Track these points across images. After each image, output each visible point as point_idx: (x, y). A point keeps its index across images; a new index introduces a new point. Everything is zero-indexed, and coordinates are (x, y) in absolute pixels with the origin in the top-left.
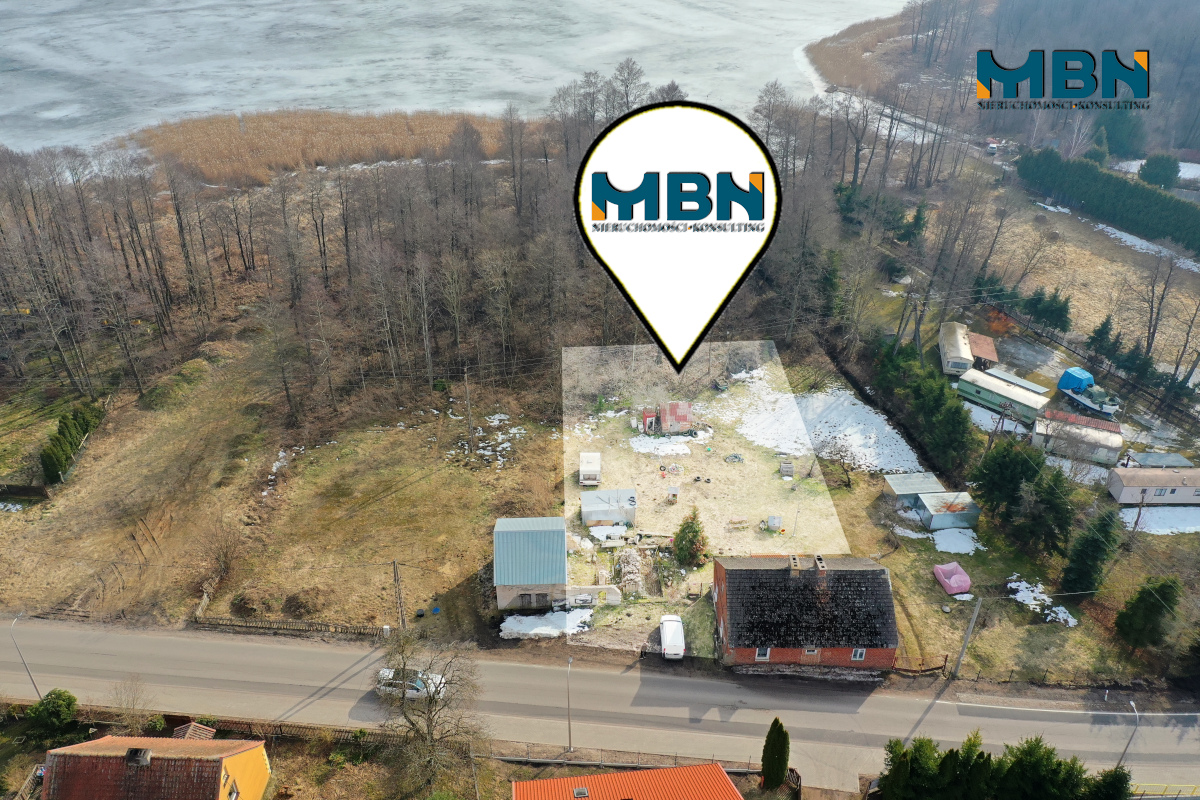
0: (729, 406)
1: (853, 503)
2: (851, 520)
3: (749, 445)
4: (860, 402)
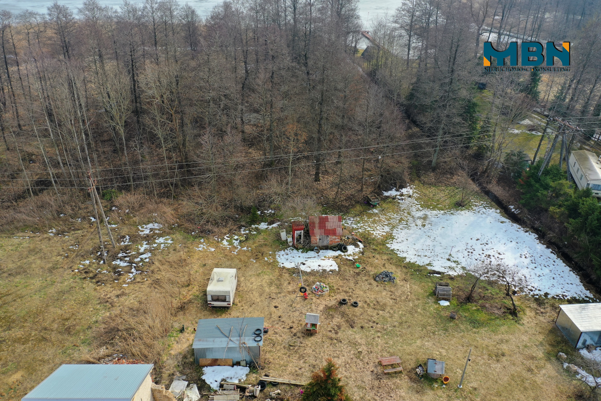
0: (380, 221)
3: (400, 262)
4: (507, 220)
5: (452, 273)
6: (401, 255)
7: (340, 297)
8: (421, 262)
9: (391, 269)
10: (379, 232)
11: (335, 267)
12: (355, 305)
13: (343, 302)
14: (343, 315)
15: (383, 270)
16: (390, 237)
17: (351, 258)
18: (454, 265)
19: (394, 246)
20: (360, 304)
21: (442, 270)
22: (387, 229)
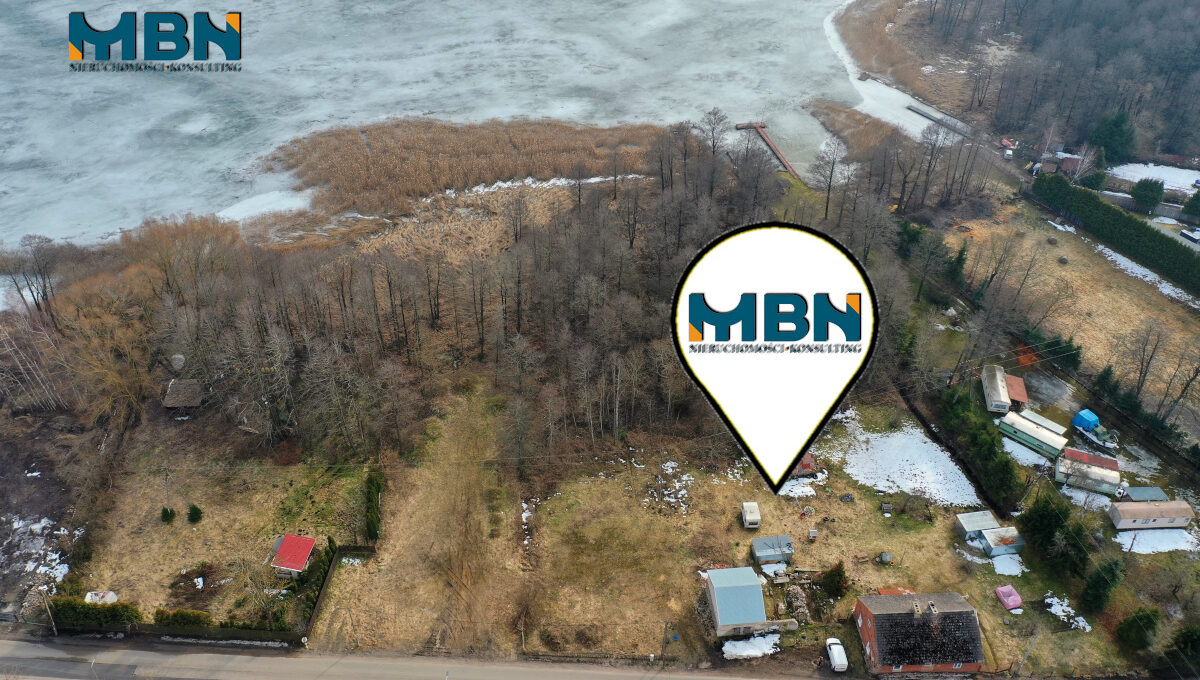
0: (834, 447)
1: (936, 536)
2: (937, 551)
3: (855, 484)
4: (929, 440)
5: (891, 492)
6: (855, 478)
7: (823, 515)
8: (869, 483)
9: (850, 491)
10: (835, 458)
11: (813, 493)
12: (833, 521)
13: (825, 520)
14: (828, 528)
15: (845, 492)
16: (844, 462)
17: (821, 484)
18: (891, 484)
19: (848, 470)
20: (836, 519)
21: (884, 489)
22: (841, 455)
